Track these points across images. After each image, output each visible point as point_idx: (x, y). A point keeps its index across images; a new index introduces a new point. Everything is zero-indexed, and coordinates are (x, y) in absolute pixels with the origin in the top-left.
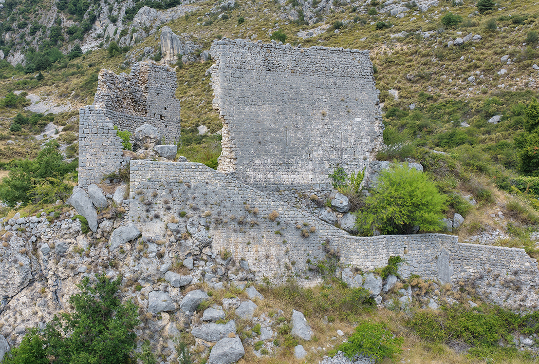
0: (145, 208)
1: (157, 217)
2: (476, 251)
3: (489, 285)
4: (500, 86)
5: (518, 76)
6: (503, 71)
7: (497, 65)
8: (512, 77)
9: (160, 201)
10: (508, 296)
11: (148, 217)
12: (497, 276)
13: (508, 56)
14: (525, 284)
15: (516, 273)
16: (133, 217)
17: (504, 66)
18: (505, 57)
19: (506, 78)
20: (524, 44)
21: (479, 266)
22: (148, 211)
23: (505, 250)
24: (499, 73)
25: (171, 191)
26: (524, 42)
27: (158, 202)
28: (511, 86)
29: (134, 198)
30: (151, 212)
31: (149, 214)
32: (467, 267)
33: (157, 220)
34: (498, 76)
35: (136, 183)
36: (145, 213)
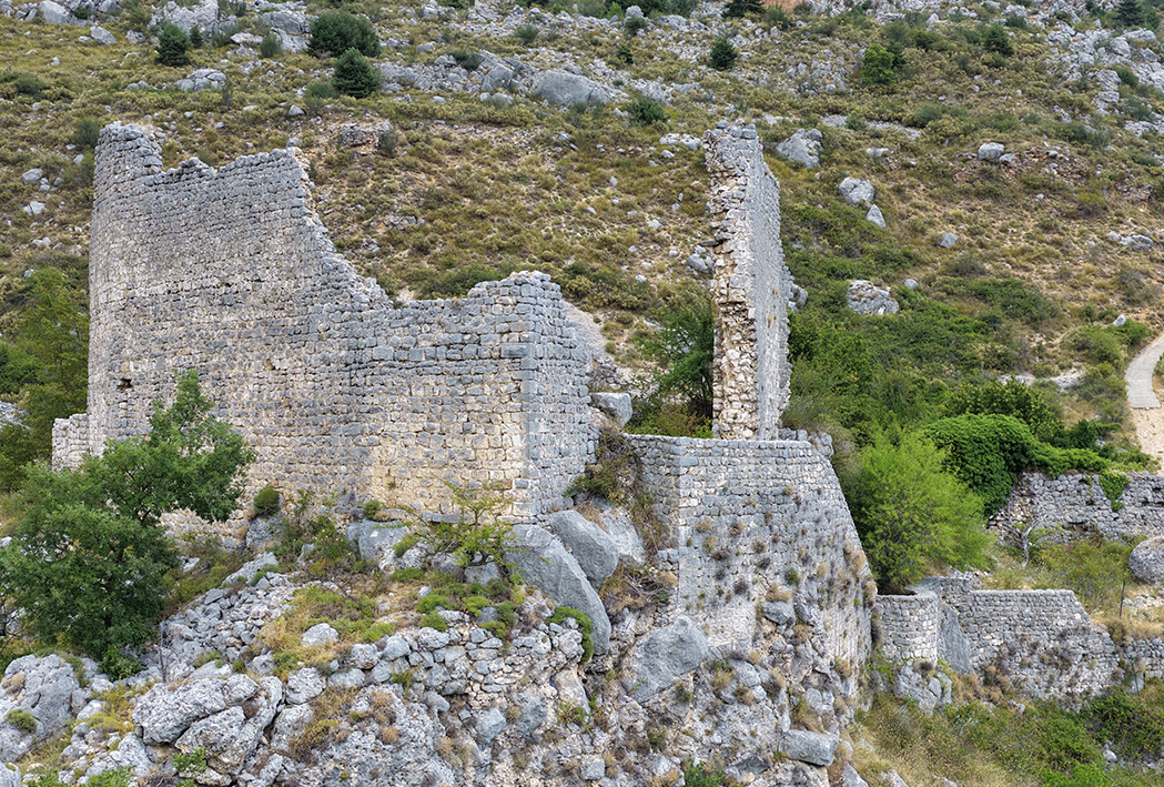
0: (714, 567)
1: (741, 589)
2: (1003, 603)
3: (1022, 665)
4: (38, 242)
5: (76, 222)
6: (36, 207)
7: (16, 191)
8: (63, 224)
9: (745, 546)
10: (1050, 682)
11: (720, 593)
12: (1035, 646)
13: (39, 171)
14: (1074, 655)
15: (1063, 636)
16: (686, 597)
17: (35, 195)
18: (32, 174)
19: (47, 223)
20: (69, 147)
21: (1007, 632)
22: (720, 576)
23: (1045, 596)
24: (26, 209)
25: (767, 516)
26: (69, 143)
27: (743, 548)
28: (67, 243)
29: (688, 544)
30: (726, 579)
31: (722, 583)
32: (988, 637)
33: (740, 598)
34: (25, 215)
35: (694, 502)
36: (714, 583)
